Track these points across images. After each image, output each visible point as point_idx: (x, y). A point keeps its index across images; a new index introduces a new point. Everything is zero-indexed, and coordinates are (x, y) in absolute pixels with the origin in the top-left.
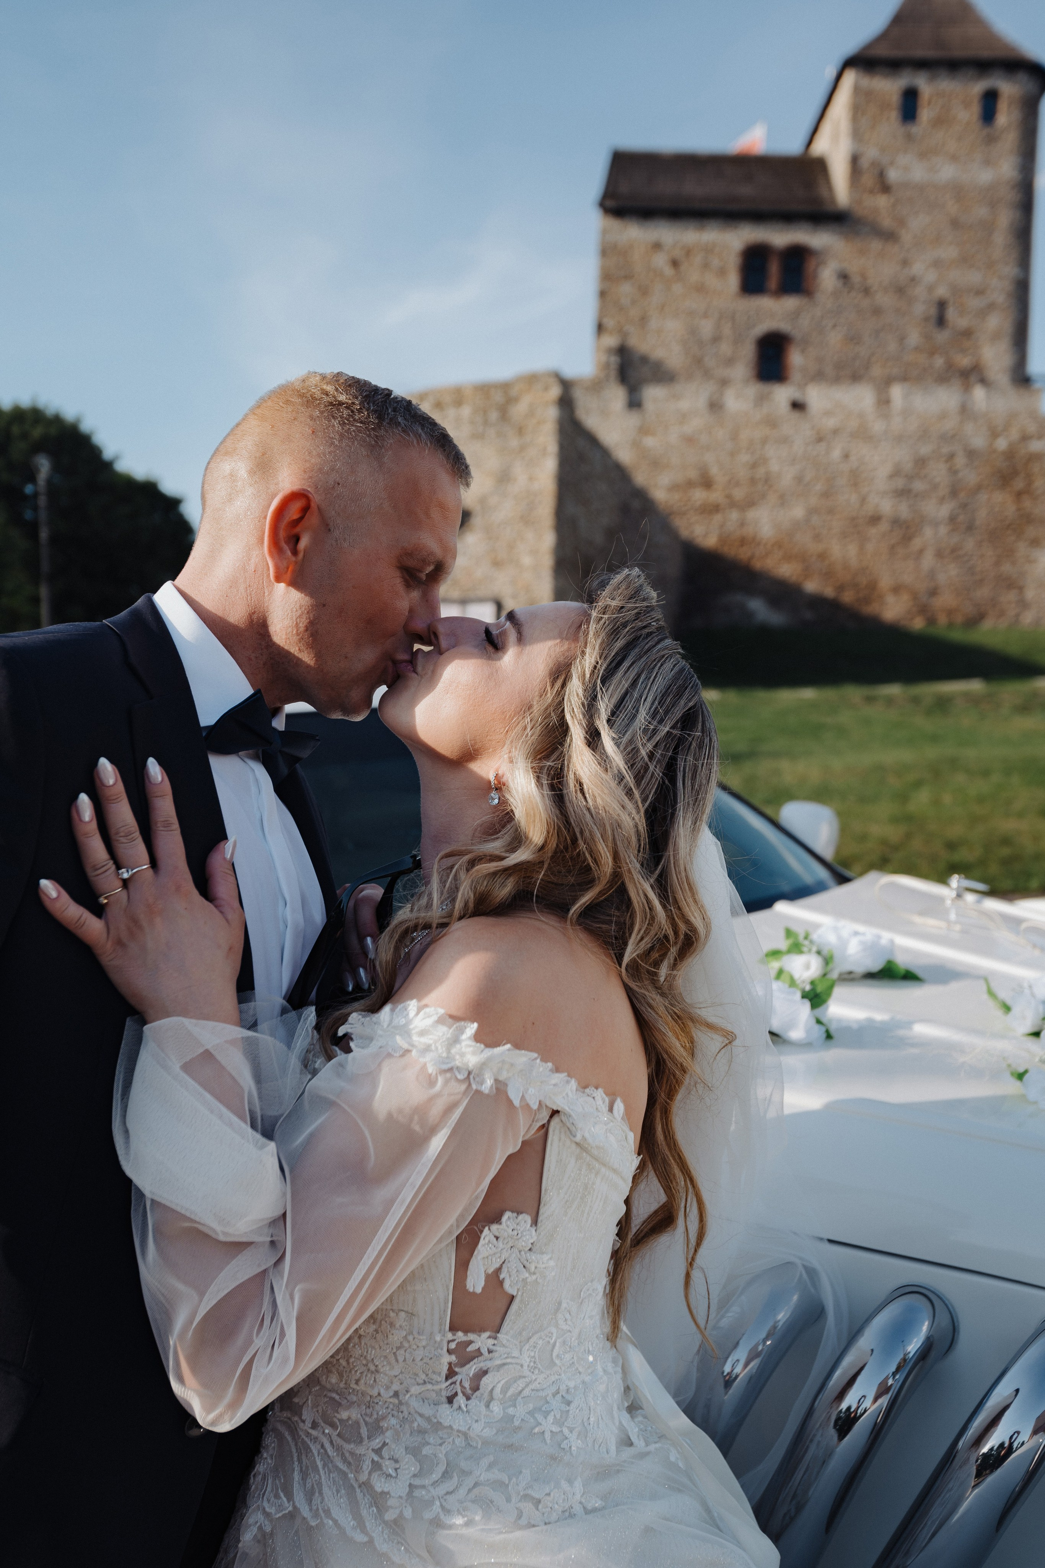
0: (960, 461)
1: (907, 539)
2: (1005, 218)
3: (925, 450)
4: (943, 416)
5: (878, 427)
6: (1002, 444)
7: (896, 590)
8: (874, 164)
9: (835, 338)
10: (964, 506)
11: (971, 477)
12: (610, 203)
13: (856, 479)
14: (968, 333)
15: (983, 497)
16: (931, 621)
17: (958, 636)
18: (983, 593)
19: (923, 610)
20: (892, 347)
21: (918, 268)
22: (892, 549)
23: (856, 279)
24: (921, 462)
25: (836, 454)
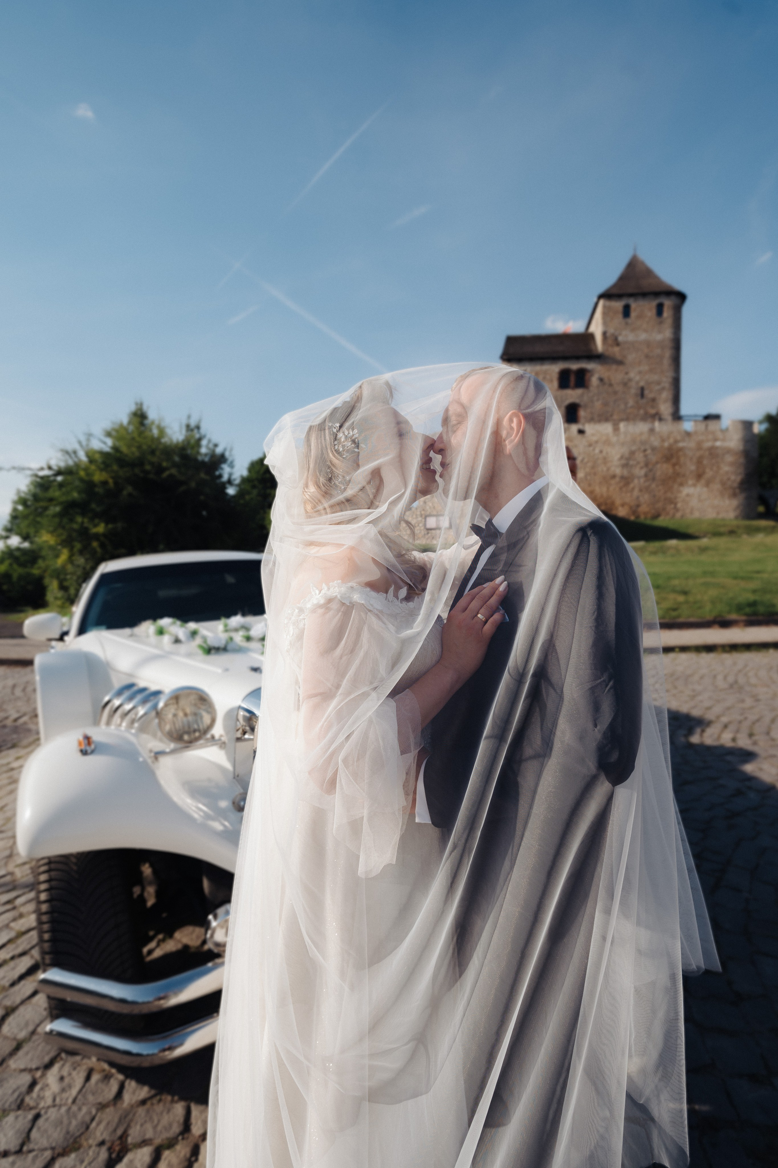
0: (649, 452)
1: (627, 484)
2: (668, 354)
3: (634, 448)
4: (641, 434)
5: (614, 439)
6: (666, 444)
7: (623, 505)
8: (613, 335)
9: (598, 405)
10: (651, 470)
11: (653, 458)
12: (505, 357)
13: (605, 460)
14: (654, 400)
15: (659, 466)
16: (638, 517)
17: (649, 522)
18: (660, 505)
19: (634, 512)
20: (622, 406)
21: (632, 375)
22: (621, 488)
23: (606, 380)
24: (632, 453)
25: (597, 451)
